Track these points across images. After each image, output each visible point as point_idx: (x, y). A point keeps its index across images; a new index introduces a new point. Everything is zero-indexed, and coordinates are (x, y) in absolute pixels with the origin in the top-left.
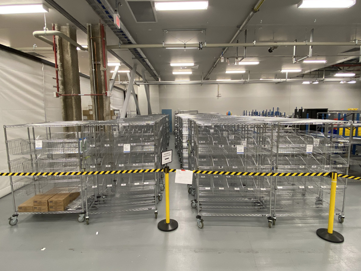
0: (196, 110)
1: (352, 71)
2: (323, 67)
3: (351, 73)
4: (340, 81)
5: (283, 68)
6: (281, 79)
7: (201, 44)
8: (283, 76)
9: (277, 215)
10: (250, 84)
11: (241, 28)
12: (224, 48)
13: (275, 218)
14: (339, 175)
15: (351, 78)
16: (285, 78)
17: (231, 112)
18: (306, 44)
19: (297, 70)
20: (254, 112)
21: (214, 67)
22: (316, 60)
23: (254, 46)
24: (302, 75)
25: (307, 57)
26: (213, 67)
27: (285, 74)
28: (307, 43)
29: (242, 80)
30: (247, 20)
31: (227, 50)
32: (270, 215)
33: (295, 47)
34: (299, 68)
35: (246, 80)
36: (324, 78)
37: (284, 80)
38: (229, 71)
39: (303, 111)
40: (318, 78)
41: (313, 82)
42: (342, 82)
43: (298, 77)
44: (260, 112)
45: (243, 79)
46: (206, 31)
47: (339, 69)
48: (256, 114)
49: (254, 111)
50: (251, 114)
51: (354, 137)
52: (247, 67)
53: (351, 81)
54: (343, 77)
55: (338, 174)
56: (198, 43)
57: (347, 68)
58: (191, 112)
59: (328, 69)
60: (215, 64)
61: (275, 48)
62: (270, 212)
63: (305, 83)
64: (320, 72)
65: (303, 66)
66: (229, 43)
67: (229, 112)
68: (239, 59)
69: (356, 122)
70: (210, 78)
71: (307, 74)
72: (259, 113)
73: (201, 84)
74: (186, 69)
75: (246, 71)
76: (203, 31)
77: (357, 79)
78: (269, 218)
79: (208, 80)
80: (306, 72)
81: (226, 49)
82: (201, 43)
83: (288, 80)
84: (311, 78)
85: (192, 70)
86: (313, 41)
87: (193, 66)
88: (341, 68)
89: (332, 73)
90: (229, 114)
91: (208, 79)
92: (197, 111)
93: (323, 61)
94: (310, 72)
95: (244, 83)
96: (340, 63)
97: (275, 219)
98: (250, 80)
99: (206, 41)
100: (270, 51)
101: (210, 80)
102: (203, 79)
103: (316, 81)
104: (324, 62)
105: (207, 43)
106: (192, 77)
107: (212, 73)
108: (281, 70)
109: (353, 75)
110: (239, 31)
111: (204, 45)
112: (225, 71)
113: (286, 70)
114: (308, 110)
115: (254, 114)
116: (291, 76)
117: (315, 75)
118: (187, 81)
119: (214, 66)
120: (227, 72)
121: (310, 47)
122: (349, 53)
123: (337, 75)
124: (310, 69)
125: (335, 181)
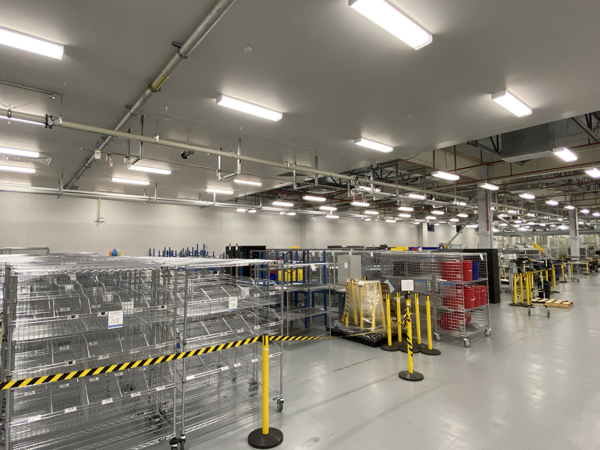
0: (46, 247)
1: (291, 200)
2: (260, 191)
3: (290, 203)
4: (280, 212)
5: (208, 186)
6: (207, 201)
7: (49, 119)
8: (209, 197)
9: (187, 431)
10: (158, 205)
11: (132, 111)
12: (104, 137)
13: (184, 438)
14: (271, 339)
15: (290, 208)
16: (212, 201)
17: (118, 251)
18: (233, 157)
19: (228, 191)
20: (167, 251)
21: (87, 168)
22: (249, 180)
23: (157, 143)
24: (236, 199)
25: (234, 174)
26: (84, 166)
27: (211, 195)
28: (233, 155)
29: (144, 197)
30: (141, 100)
31: (109, 141)
32: (174, 435)
33: (220, 157)
34: (230, 188)
35: (151, 198)
36: (261, 205)
37: (211, 203)
38: (118, 178)
39: (237, 249)
40: (256, 205)
41: (249, 210)
42: (281, 213)
43: (230, 201)
44: (176, 251)
45: (146, 196)
46: (62, 97)
47: (277, 197)
48: (170, 254)
49: (167, 249)
50: (161, 254)
51: (295, 282)
52: (151, 176)
53: (290, 212)
54: (282, 207)
55: (269, 337)
56: (44, 115)
57: (285, 196)
58: (30, 251)
59: (265, 195)
60: (89, 162)
61: (190, 153)
62: (175, 428)
63: (239, 210)
64: (257, 197)
65: (235, 186)
66: (113, 129)
67: (115, 250)
68: (132, 160)
69: (294, 262)
70: (80, 187)
71: (241, 199)
72: (174, 253)
73: (59, 195)
74: (18, 161)
75: (150, 182)
76: (55, 97)
77: (296, 210)
78: (173, 441)
79: (76, 190)
80: (241, 195)
81: (109, 138)
82: (51, 117)
83: (217, 204)
84: (246, 205)
85: (36, 166)
86: (242, 154)
87: (37, 158)
88: (280, 195)
89: (271, 201)
90: (114, 254)
91: (74, 188)
92: (47, 249)
93: (257, 184)
94: (245, 196)
95: (147, 202)
96: (277, 189)
97: (184, 440)
98: (157, 198)
99: (61, 116)
100: (184, 156)
101: (79, 190)
102: (62, 187)
103: (252, 209)
104: (259, 184)
105: (63, 120)
106: (35, 180)
107: (81, 178)
108: (206, 188)
109: (291, 205)
110: (129, 114)
111: (56, 122)
112: (112, 178)
113: (213, 189)
114: (243, 248)
115: (167, 255)
116: (220, 198)
117: (252, 200)
118: (26, 186)
119: (87, 164)
120: (114, 180)
121: (238, 160)
122: (284, 177)
123: (275, 203)
124: (245, 192)
125: (266, 348)
